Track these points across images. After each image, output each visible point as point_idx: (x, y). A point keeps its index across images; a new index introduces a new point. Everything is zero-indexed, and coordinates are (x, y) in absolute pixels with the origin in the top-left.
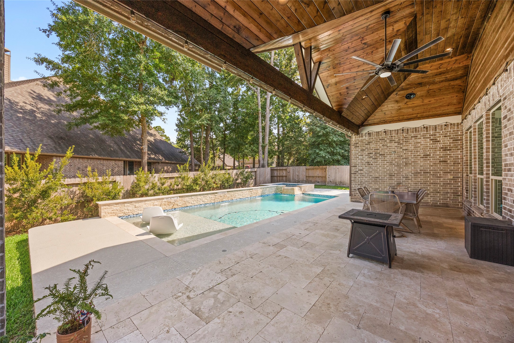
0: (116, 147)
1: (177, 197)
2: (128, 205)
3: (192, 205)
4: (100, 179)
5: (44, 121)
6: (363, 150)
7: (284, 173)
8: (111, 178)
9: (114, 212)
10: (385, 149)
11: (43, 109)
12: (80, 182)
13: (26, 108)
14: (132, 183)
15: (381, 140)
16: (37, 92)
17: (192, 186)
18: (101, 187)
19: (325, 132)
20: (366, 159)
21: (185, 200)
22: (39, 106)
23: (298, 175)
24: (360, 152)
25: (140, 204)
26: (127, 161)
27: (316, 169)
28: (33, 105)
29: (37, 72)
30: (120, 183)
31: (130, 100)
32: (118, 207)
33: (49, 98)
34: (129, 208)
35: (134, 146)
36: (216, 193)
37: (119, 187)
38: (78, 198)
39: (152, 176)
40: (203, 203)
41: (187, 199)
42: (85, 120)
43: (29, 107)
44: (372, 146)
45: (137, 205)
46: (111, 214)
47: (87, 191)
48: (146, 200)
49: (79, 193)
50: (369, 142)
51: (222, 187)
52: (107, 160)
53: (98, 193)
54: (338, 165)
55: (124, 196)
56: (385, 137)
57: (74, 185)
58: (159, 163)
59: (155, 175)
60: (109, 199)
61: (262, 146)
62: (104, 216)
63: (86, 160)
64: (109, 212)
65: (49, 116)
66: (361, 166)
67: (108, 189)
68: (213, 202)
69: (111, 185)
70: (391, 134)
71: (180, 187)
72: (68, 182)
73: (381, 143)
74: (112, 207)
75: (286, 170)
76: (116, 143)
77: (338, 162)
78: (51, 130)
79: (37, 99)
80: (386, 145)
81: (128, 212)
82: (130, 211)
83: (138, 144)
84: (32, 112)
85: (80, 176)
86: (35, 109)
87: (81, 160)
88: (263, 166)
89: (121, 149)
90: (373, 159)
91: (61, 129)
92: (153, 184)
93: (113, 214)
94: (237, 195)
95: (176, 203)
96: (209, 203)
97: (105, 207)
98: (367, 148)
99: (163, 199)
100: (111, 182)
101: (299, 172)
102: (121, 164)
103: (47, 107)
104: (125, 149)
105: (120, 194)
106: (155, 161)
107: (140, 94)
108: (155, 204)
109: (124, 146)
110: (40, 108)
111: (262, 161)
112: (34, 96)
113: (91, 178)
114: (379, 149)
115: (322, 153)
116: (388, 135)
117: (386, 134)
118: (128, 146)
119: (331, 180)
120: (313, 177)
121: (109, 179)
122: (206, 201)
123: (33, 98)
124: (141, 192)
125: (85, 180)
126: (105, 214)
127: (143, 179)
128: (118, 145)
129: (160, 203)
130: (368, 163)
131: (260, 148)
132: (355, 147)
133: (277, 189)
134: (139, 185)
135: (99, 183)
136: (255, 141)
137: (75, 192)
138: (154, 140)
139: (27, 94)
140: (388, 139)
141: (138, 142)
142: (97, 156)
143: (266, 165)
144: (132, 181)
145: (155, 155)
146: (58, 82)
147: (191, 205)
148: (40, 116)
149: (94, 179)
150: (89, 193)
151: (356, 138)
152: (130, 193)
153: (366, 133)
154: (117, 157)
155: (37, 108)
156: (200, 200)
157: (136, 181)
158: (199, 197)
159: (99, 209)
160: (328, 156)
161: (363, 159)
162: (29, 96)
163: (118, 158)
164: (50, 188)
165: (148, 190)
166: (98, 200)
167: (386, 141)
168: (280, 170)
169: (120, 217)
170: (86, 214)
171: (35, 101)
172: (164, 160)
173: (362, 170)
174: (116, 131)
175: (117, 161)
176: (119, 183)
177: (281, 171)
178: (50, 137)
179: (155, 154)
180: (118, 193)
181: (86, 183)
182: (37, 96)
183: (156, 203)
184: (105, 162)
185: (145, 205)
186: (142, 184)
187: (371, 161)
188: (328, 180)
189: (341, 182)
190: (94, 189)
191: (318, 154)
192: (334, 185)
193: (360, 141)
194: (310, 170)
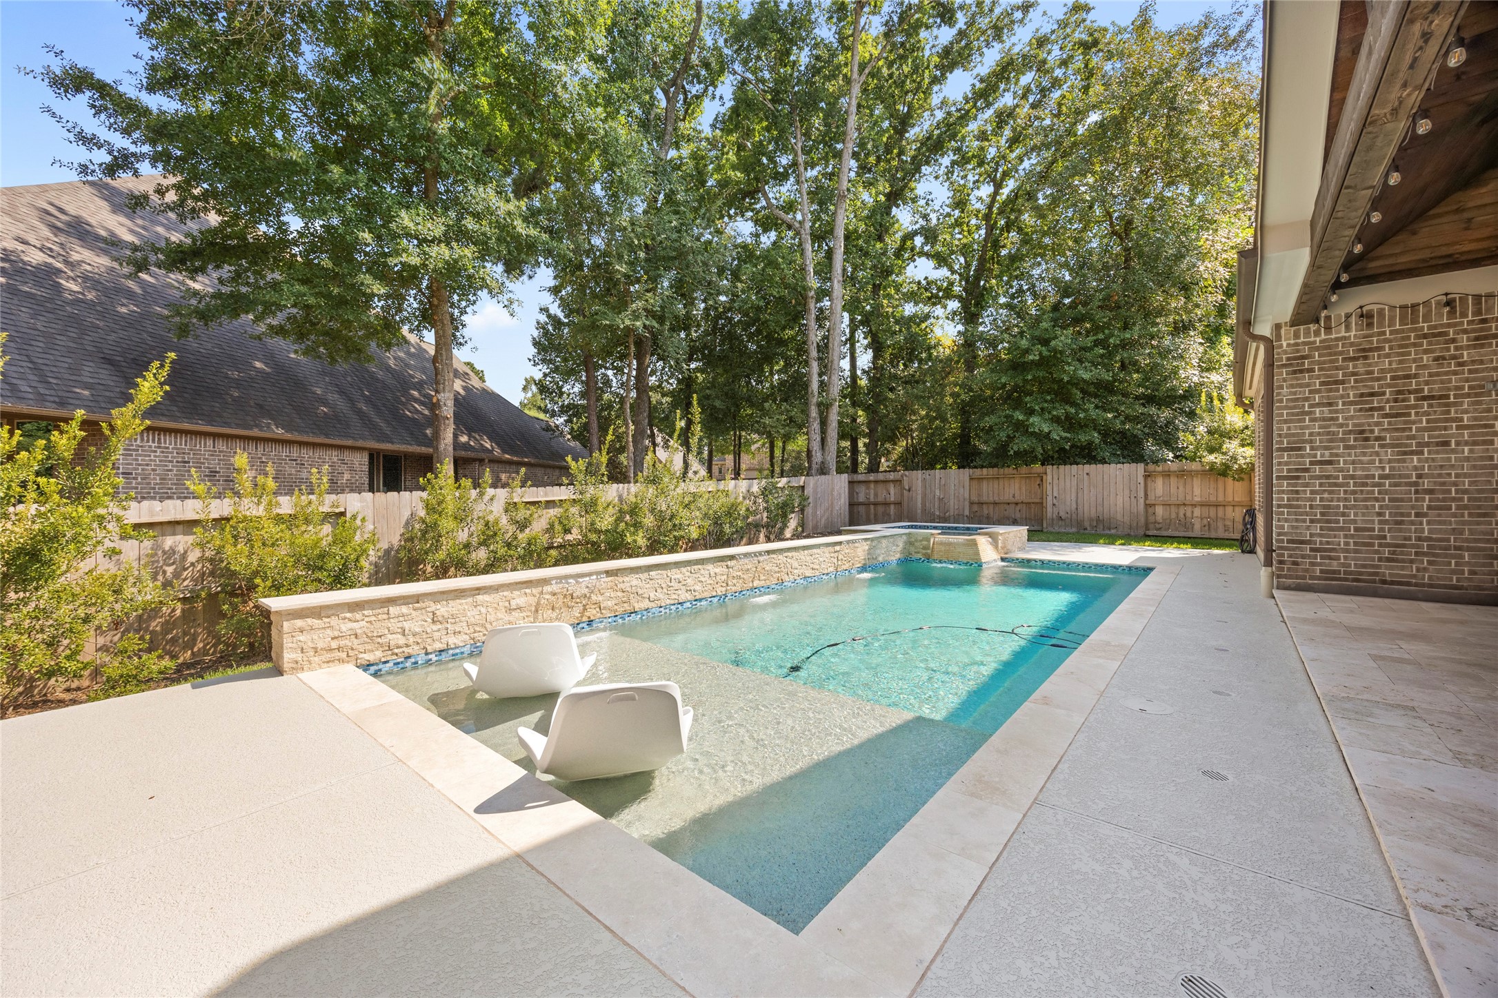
0: (341, 404)
1: (598, 573)
2: (404, 609)
3: (651, 605)
4: (286, 505)
5: (91, 305)
6: (1337, 382)
7: (893, 493)
8: (328, 503)
9: (342, 643)
10: (1447, 373)
11: (88, 268)
12: (201, 517)
13: (26, 259)
14: (407, 523)
15: (1425, 336)
16: (73, 212)
17: (622, 535)
18: (288, 534)
19: (1045, 353)
20: (1348, 416)
21: (626, 586)
22: (75, 257)
23: (941, 500)
24: (1318, 391)
25: (455, 606)
26: (378, 452)
27: (1005, 477)
28: (51, 250)
29: (54, 115)
30: (363, 520)
31: (393, 226)
32: (360, 623)
33: (112, 234)
34: (406, 625)
35: (404, 404)
36: (732, 557)
37: (358, 538)
38: (195, 581)
39: (481, 494)
40: (689, 596)
41: (633, 581)
42: (233, 304)
43: (35, 257)
44: (1382, 363)
45: (442, 609)
46: (328, 656)
47: (229, 550)
48: (479, 590)
49: (199, 560)
50: (1364, 350)
51: (717, 538)
52: (314, 445)
53: (273, 559)
54: (1089, 463)
55: (377, 573)
56: (1449, 325)
57: (180, 528)
58: (481, 461)
59: (490, 492)
60: (320, 585)
61: (819, 405)
62: (298, 667)
64: (320, 645)
65: (108, 289)
66: (1326, 448)
67: (316, 544)
68: (720, 590)
69: (327, 529)
70: (1478, 312)
71: (575, 535)
72: (152, 513)
73: (1426, 352)
74: (334, 621)
75: (898, 482)
76: (342, 392)
77: (1087, 455)
78: (113, 337)
79: (68, 233)
80: (1454, 357)
81: (402, 641)
82: (411, 640)
83: (416, 400)
84: (46, 274)
85: (200, 488)
86: (59, 265)
88: (823, 471)
89: (359, 413)
90: (1386, 416)
91: (151, 335)
92: (487, 524)
93: (337, 654)
94: (795, 564)
95: (594, 597)
96: (707, 594)
97: (299, 623)
98: (1354, 374)
99: (545, 581)
100: (326, 517)
101: (943, 487)
102: (360, 461)
103: (104, 261)
104: (372, 414)
105: (364, 563)
106: (470, 454)
107: (430, 206)
108: (513, 603)
109: (368, 401)
110: (79, 263)
111: (819, 454)
112: (59, 224)
113: (246, 501)
114: (1416, 376)
115: (1038, 423)
116: (1464, 315)
117: (1452, 313)
118: (384, 405)
119: (1062, 514)
120: (995, 503)
121: (321, 503)
122: (698, 587)
123: (55, 229)
124: (441, 555)
125: (221, 508)
126: (298, 656)
127: (450, 507)
128: (351, 400)
129: (533, 601)
130: (1362, 432)
131: (814, 412)
132: (1295, 372)
133: (911, 544)
134: (435, 525)
135: (279, 519)
136: (795, 389)
137: (184, 556)
138: (465, 388)
139: (36, 213)
140: (1465, 331)
141: (415, 393)
142: (277, 432)
143: (833, 467)
144: (406, 514)
145: (470, 436)
146: (134, 155)
147: (646, 604)
148: (76, 288)
149: (258, 504)
150: (239, 558)
151: (1297, 336)
152: (398, 562)
153: (1348, 316)
154: (347, 436)
155: (66, 262)
156: (676, 585)
157: (422, 513)
158: (675, 574)
159: (274, 632)
160: (1058, 434)
161: (1332, 419)
162: (42, 220)
163: (350, 443)
164: (52, 538)
165: (467, 546)
166: (277, 589)
167: (1454, 341)
168: (876, 482)
169: (366, 667)
170: (228, 645)
171: (62, 238)
172: (497, 452)
173: (1330, 463)
174: (345, 345)
175: (347, 453)
176: (358, 522)
177: (880, 487)
178: (109, 361)
179: (470, 431)
180: (357, 560)
181: (228, 519)
182: (69, 224)
183: (519, 599)
184: (306, 454)
185: (475, 612)
186: (446, 524)
187: (1377, 424)
188: (1050, 512)
189: (1098, 520)
190: (258, 544)
191: (1021, 427)
192: (1074, 530)
193: (1317, 349)
194: (985, 484)
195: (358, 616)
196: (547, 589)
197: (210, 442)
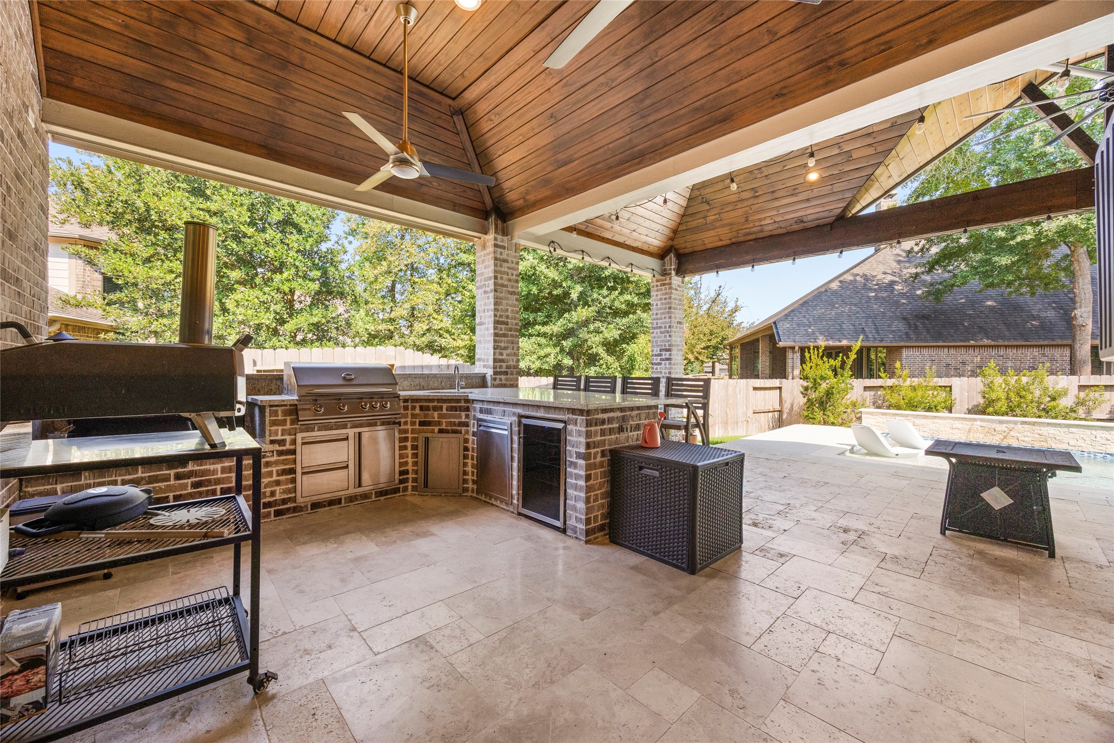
2: (901, 418)
4: (916, 382)
12: (884, 385)
52: (1017, 347)
63: (963, 351)
64: (872, 423)
87: (952, 351)
125: (891, 382)
135: (913, 387)
142: (986, 342)
178: (905, 319)
195: (885, 417)
196: (975, 423)
197: (946, 350)
